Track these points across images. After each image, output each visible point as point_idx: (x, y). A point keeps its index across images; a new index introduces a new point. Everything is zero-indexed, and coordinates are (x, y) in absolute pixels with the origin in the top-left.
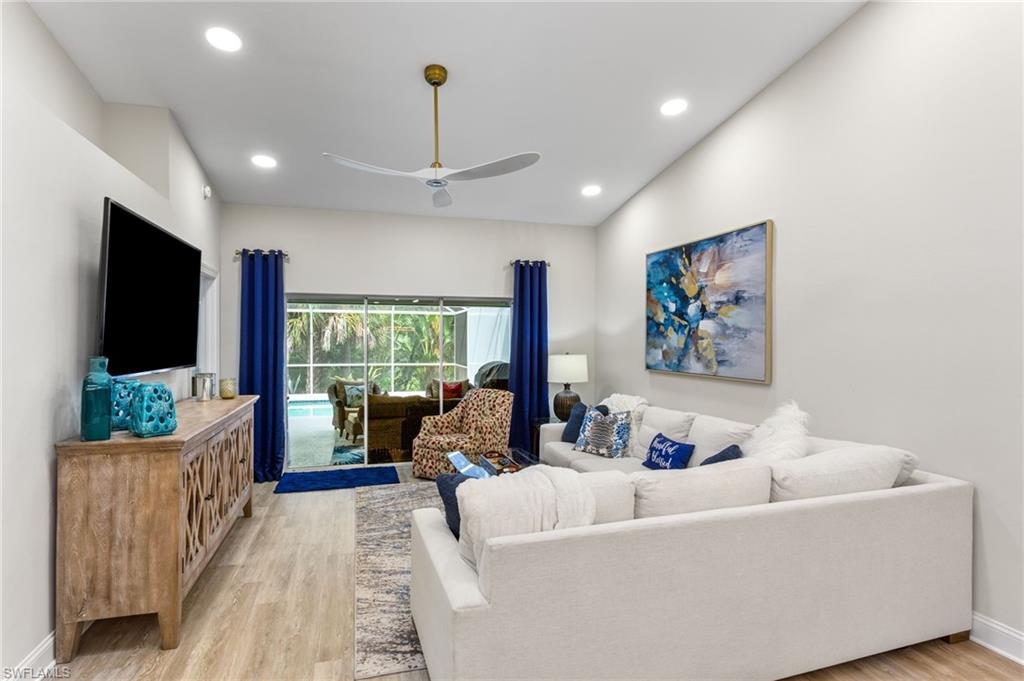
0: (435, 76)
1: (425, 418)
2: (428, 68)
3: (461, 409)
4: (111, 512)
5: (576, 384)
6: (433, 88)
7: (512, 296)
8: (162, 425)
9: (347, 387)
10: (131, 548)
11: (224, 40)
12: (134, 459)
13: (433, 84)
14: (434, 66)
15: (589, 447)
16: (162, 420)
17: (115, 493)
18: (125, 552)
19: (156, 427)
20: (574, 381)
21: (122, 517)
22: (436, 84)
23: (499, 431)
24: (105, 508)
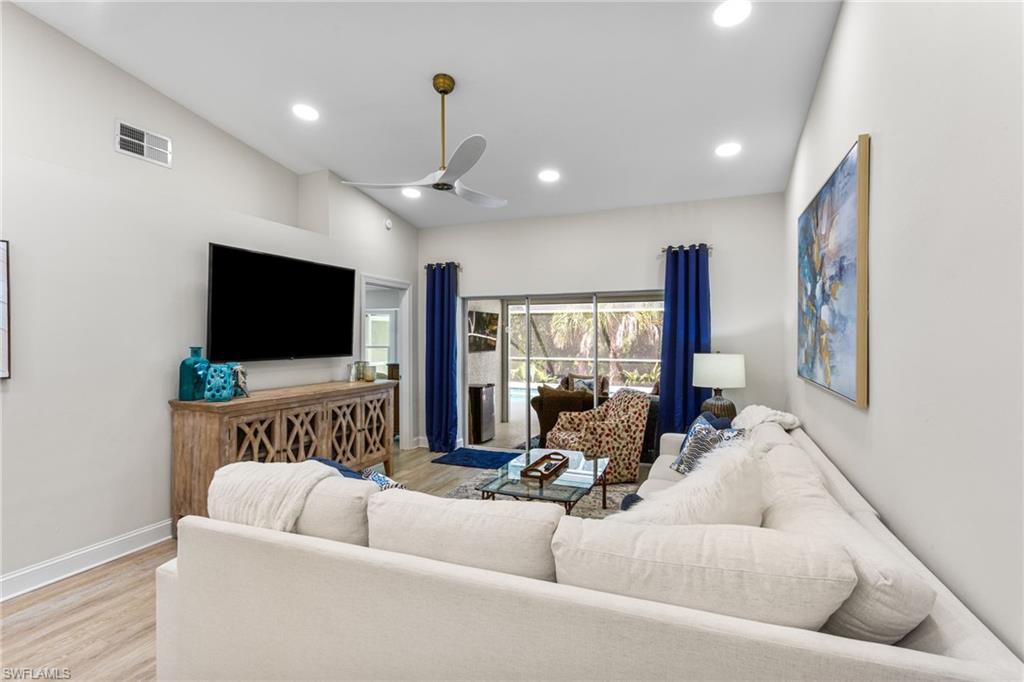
0: (444, 85)
1: (561, 414)
2: (436, 77)
3: (605, 407)
4: (192, 448)
5: (728, 389)
6: (440, 95)
7: (663, 288)
8: (217, 394)
9: (576, 380)
10: (199, 474)
11: (306, 113)
12: (201, 415)
13: (441, 92)
14: (445, 75)
15: (682, 467)
16: (218, 391)
17: (193, 437)
18: (197, 476)
19: (213, 396)
20: (727, 387)
21: (196, 453)
22: (444, 92)
23: (624, 435)
24: (190, 445)
